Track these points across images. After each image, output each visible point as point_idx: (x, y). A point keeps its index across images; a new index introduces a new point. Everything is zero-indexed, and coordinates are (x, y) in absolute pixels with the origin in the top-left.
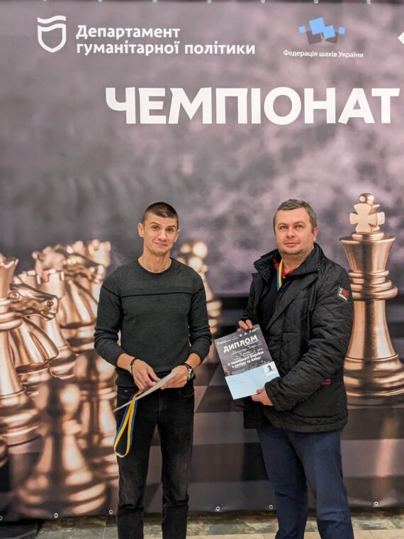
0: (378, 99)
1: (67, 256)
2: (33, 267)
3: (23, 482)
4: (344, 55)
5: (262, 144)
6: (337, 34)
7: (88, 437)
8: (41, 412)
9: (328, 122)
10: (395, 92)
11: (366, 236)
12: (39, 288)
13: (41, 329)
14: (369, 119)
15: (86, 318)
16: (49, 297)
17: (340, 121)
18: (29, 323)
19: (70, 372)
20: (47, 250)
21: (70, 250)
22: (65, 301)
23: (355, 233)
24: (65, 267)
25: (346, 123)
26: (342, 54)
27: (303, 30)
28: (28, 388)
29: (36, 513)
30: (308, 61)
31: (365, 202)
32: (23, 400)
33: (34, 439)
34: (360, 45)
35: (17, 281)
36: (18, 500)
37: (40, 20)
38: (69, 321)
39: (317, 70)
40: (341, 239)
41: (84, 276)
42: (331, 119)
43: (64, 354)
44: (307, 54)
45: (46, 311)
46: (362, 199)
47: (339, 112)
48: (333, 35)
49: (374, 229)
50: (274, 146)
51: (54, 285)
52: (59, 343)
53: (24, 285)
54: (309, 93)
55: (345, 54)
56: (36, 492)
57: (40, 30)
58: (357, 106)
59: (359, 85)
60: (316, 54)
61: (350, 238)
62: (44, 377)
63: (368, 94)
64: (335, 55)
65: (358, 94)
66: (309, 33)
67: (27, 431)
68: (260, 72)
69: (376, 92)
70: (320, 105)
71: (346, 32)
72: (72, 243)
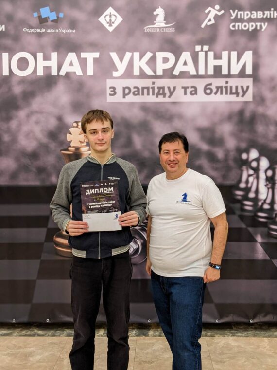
0: (86, 59)
4: (62, 31)
5: (10, 89)
6: (58, 17)
9: (52, 74)
10: (96, 55)
11: (77, 149)
14: (79, 73)
17: (60, 74)
23: (70, 146)
25: (64, 75)
26: (61, 30)
27: (36, 15)
30: (40, 35)
31: (77, 127)
34: (73, 24)
39: (45, 40)
40: (61, 150)
42: (54, 72)
44: (38, 30)
46: (75, 125)
47: (59, 68)
48: (56, 18)
49: (82, 144)
50: (17, 90)
54: (40, 55)
55: (64, 31)
58: (71, 64)
59: (72, 51)
60: (44, 30)
61: (67, 150)
63: (78, 56)
64: (57, 31)
65: (72, 56)
66: (40, 17)
68: (8, 42)
69: (83, 55)
70: (47, 63)
71: (64, 16)
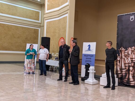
1: (132, 49)
2: (127, 50)
3: (124, 79)
7: (133, 74)
8: (127, 70)
12: (128, 53)
13: (128, 59)
15: (134, 57)
16: (129, 54)
18: (126, 58)
19: (131, 65)
20: (129, 48)
21: (132, 48)
22: (131, 55)
24: (132, 50)
28: (126, 66)
29: (125, 84)
32: (125, 68)
33: (126, 73)
35: (125, 52)
36: (123, 81)
37: (131, 17)
38: (132, 58)
41: (134, 51)
43: (131, 62)
45: (129, 56)
51: (130, 53)
52: (130, 61)
53: (126, 52)
56: (126, 81)
57: (131, 18)
62: (128, 65)
67: (125, 72)
72: (133, 47)
